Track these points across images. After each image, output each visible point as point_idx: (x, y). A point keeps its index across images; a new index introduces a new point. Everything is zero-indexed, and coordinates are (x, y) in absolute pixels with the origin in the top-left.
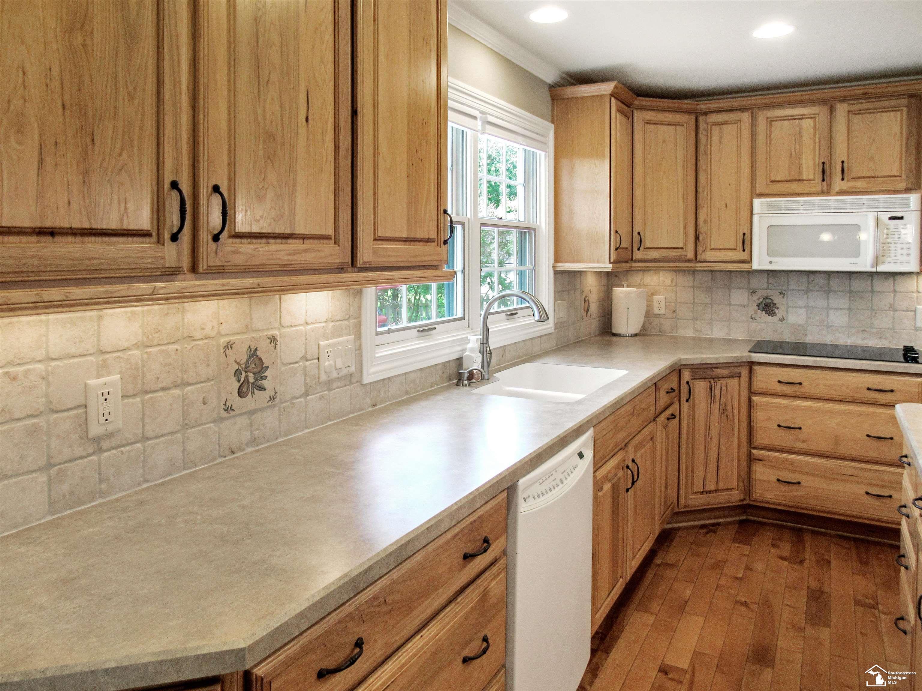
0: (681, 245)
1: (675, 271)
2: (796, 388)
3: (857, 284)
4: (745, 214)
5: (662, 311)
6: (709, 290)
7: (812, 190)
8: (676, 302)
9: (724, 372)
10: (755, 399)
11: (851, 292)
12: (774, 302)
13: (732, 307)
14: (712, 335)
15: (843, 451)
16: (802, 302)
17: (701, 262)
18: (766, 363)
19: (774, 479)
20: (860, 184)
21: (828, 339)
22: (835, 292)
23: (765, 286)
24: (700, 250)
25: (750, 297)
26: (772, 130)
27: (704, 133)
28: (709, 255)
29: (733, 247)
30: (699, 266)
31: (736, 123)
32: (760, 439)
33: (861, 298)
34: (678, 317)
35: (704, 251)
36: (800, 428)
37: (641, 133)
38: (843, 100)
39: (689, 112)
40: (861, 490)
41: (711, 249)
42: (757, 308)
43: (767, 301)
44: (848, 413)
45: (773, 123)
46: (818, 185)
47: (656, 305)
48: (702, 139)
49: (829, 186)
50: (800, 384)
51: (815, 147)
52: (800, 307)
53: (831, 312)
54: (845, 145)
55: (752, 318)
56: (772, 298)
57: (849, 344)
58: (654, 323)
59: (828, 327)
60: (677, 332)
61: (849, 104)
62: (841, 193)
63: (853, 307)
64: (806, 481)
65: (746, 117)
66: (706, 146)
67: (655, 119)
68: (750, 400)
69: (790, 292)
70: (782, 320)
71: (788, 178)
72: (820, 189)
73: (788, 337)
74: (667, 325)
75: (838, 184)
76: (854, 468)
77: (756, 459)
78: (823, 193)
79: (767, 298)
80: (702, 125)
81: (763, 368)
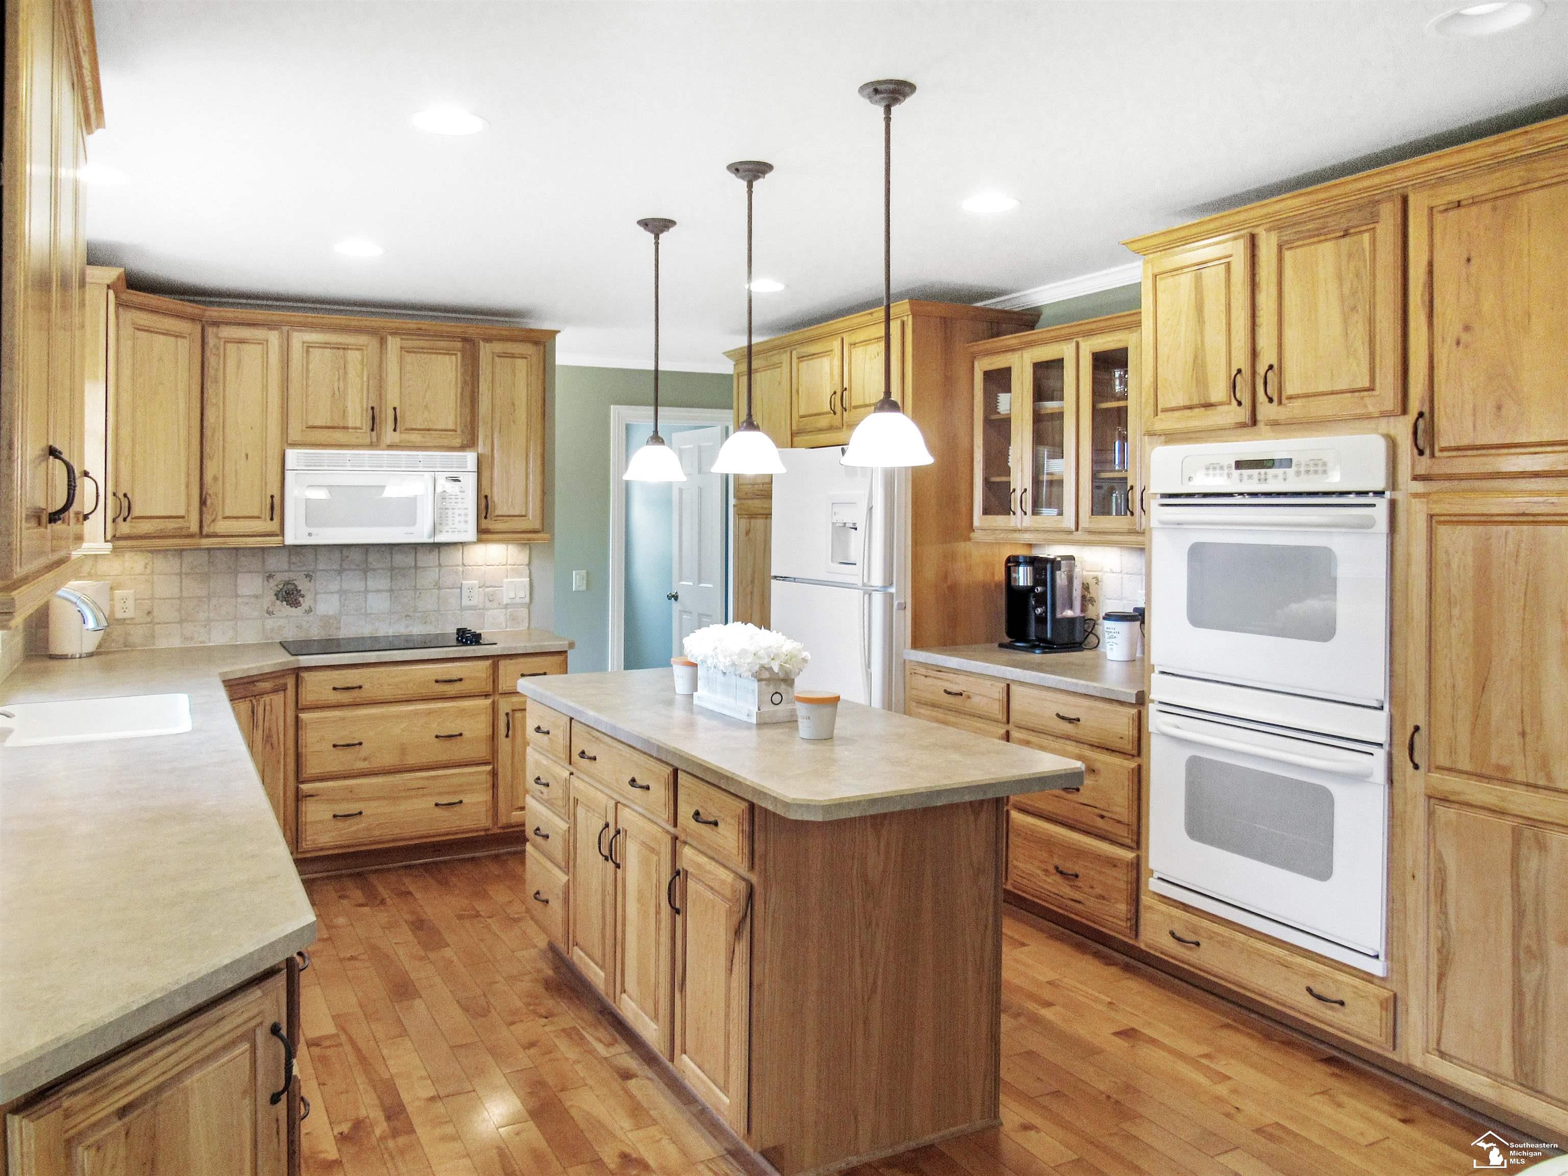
0: (182, 512)
1: (151, 552)
2: (355, 693)
3: (400, 559)
4: (274, 468)
5: (130, 614)
6: (205, 577)
7: (360, 441)
8: (152, 598)
9: (267, 685)
10: (303, 716)
11: (392, 569)
12: (299, 588)
13: (239, 600)
14: (210, 642)
15: (411, 760)
16: (334, 586)
17: (208, 536)
18: (316, 667)
19: (329, 816)
20: (415, 438)
21: (365, 630)
22: (374, 570)
23: (286, 567)
24: (207, 518)
25: (266, 583)
26: (311, 359)
27: (214, 351)
28: (222, 526)
29: (256, 514)
30: (206, 542)
31: (260, 344)
32: (312, 767)
33: (404, 576)
34: (156, 620)
35: (214, 521)
36: (360, 744)
37: (129, 343)
38: (395, 333)
39: (193, 319)
40: (430, 802)
41: (225, 518)
42: (274, 598)
43: (289, 586)
44: (416, 713)
45: (311, 350)
46: (366, 436)
47: (118, 606)
48: (212, 360)
49: (378, 439)
50: (360, 687)
51: (362, 387)
52: (332, 593)
53: (370, 596)
54: (397, 390)
55: (268, 612)
56: (296, 583)
57: (391, 634)
58: (115, 633)
59: (367, 615)
60: (154, 644)
61: (402, 339)
62: (391, 447)
63: (393, 588)
64: (368, 808)
65: (274, 337)
66: (217, 370)
67: (151, 324)
68: (297, 717)
69: (319, 574)
70: (309, 611)
71: (329, 424)
72: (368, 440)
73: (316, 633)
74: (137, 634)
75: (389, 436)
76: (422, 778)
77: (306, 796)
78: (372, 446)
79: (288, 583)
80: (211, 341)
81: (312, 674)
